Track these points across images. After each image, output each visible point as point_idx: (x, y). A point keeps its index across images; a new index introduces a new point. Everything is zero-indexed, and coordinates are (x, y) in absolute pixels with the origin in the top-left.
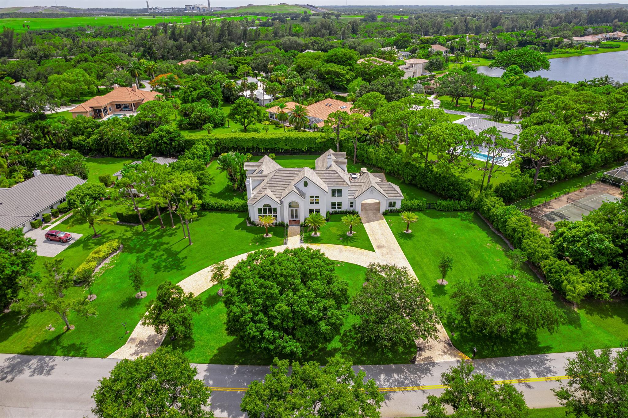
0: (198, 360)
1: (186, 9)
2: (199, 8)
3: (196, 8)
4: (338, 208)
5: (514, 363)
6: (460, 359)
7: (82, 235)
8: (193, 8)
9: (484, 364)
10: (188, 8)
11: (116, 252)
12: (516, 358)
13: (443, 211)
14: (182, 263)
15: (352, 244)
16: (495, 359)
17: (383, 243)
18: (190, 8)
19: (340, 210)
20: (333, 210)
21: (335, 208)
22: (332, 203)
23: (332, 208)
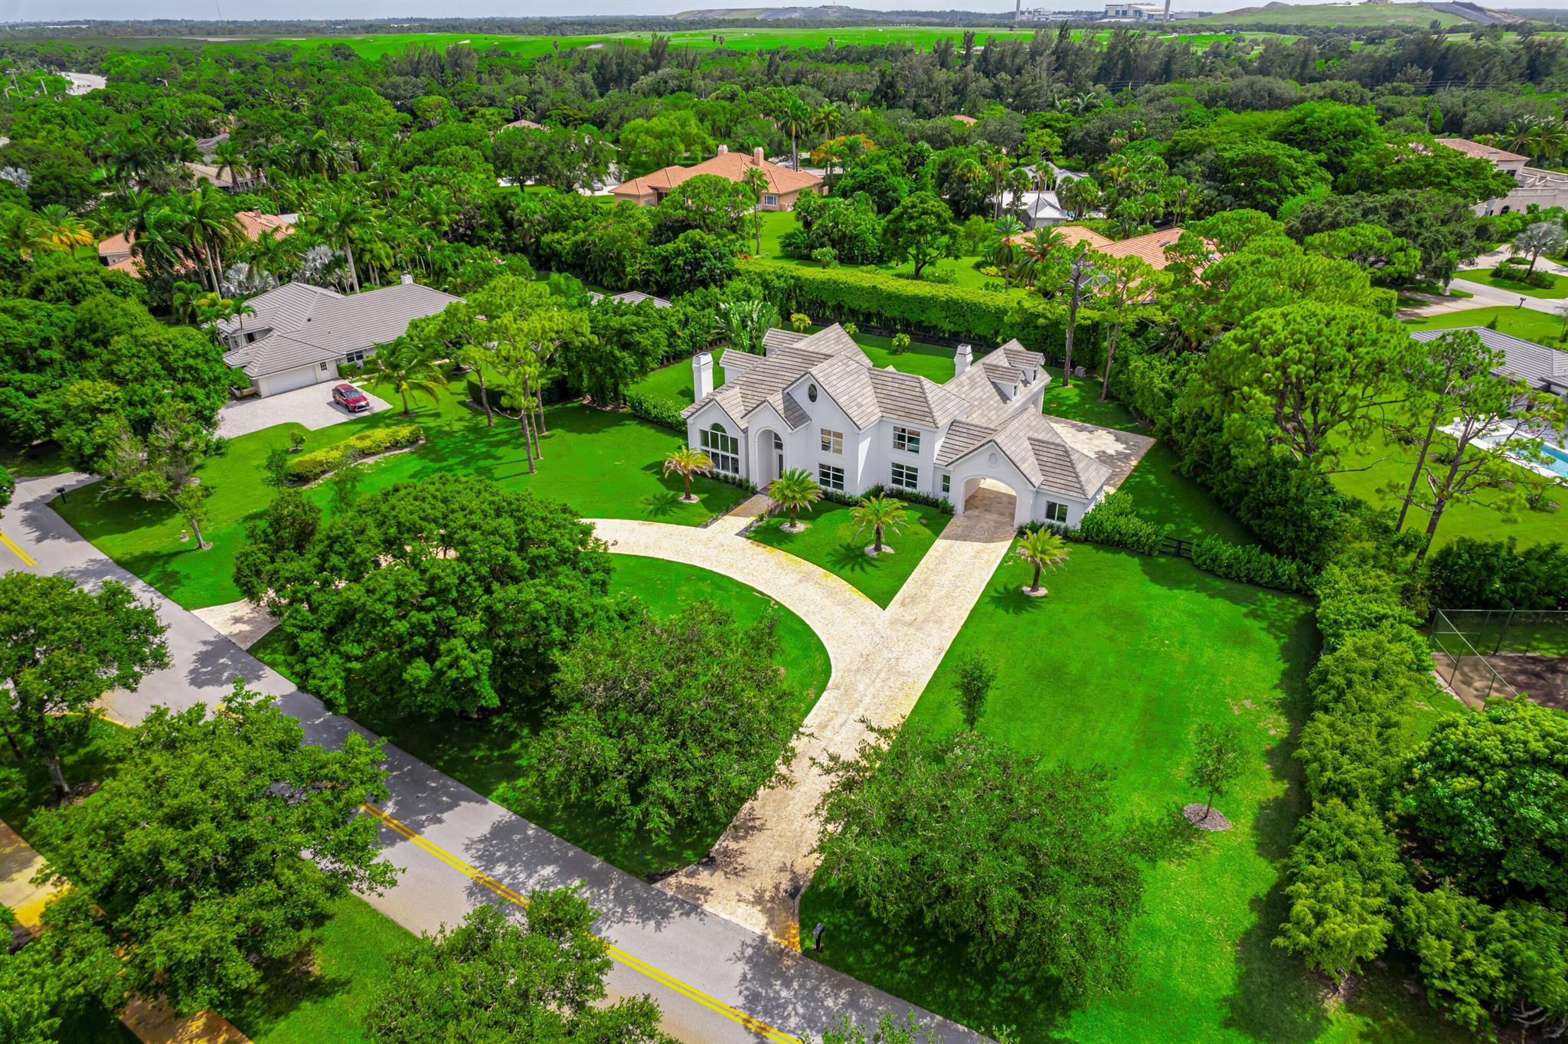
1: (1105, 15)
2: (1139, 13)
3: (1131, 13)
4: (908, 484)
6: (774, 935)
7: (390, 406)
8: (1125, 13)
10: (1112, 13)
11: (401, 448)
13: (1212, 573)
18: (1117, 12)
19: (909, 490)
20: (895, 486)
21: (900, 482)
22: (894, 465)
23: (895, 481)
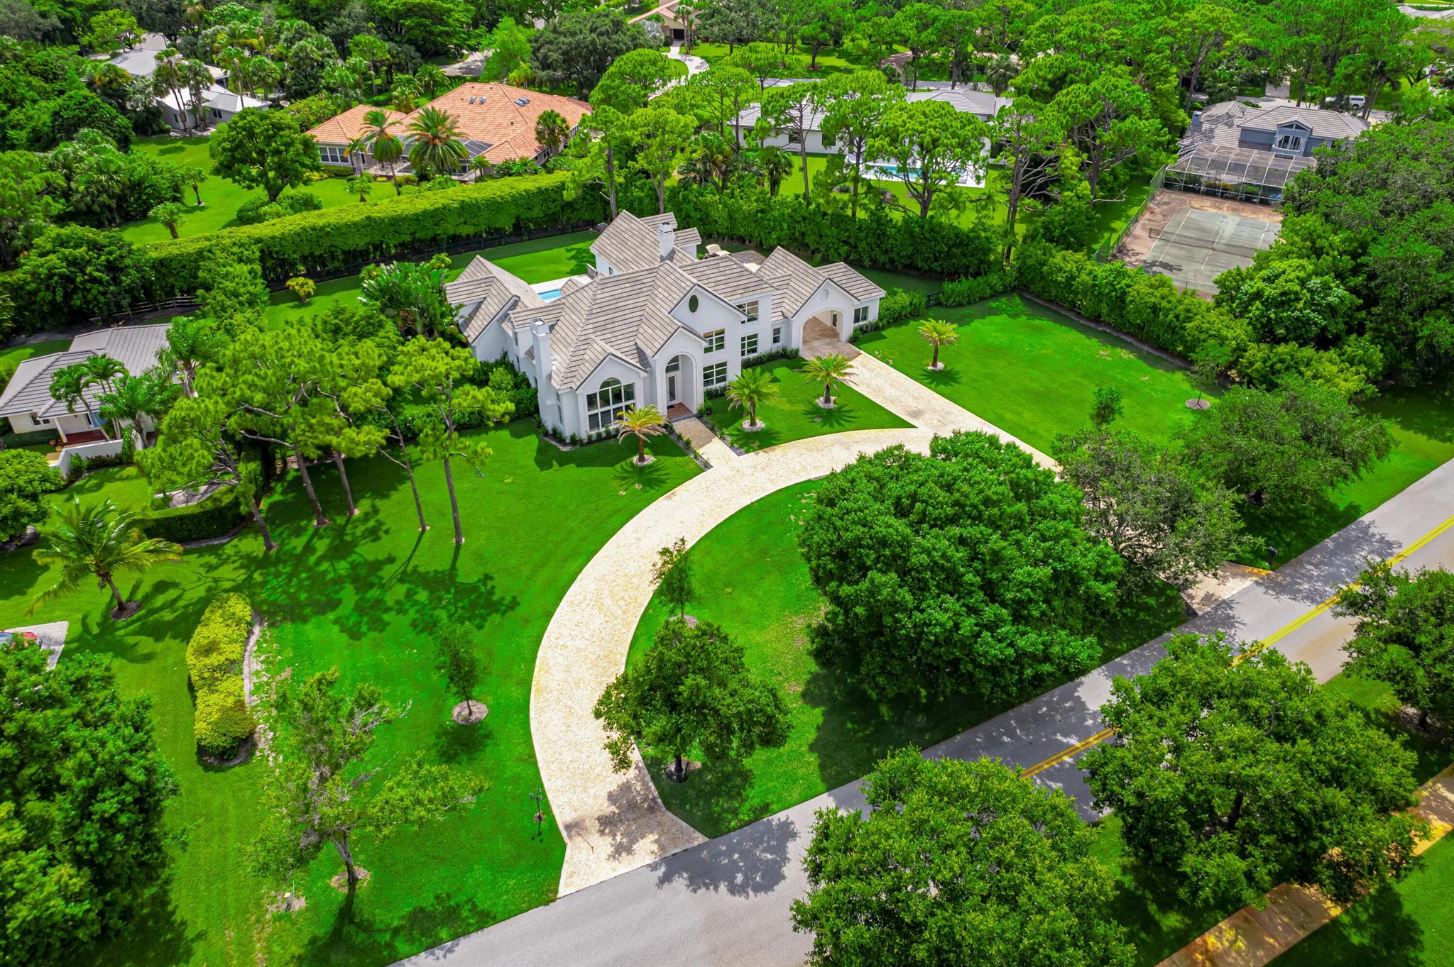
0: (796, 796)
4: (751, 352)
5: (1333, 553)
6: (1255, 578)
9: (1296, 571)
12: (1329, 543)
13: (961, 305)
14: (491, 592)
15: (853, 425)
16: (1304, 557)
17: (914, 405)
19: (754, 355)
20: (743, 358)
21: (744, 353)
22: (741, 340)
